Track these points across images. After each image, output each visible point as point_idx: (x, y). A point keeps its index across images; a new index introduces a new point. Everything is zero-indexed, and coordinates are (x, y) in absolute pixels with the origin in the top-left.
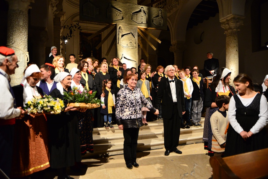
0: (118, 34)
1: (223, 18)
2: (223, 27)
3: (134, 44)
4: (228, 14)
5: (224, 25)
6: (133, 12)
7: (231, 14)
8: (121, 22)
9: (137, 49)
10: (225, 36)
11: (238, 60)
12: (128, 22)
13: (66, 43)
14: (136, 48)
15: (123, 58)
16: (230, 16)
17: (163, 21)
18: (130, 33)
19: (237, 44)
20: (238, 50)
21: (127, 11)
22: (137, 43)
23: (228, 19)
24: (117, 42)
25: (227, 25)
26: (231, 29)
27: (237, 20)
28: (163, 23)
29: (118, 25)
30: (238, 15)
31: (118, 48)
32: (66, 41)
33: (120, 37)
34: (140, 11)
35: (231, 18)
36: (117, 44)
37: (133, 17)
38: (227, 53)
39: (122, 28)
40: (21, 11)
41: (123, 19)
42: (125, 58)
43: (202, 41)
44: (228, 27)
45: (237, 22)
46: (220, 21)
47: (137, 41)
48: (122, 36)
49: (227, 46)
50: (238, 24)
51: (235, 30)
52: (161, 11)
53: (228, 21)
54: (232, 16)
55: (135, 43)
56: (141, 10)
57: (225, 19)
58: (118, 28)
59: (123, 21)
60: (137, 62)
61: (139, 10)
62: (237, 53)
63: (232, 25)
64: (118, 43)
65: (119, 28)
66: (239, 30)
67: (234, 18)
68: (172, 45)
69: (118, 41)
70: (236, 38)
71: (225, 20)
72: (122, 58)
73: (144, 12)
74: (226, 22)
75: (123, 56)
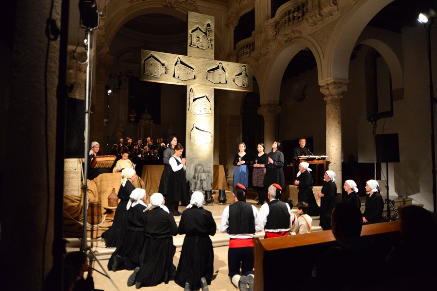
0: (188, 97)
1: (322, 81)
2: (322, 91)
3: (209, 110)
4: (328, 77)
5: (323, 90)
6: (209, 69)
7: (331, 77)
8: (193, 83)
9: (213, 117)
10: (325, 103)
11: (341, 135)
12: (201, 82)
13: (110, 93)
14: (211, 115)
15: (195, 128)
16: (330, 80)
17: (247, 81)
18: (204, 97)
19: (339, 114)
20: (340, 122)
21: (201, 68)
22: (213, 109)
23: (329, 82)
24: (187, 109)
25: (327, 90)
26: (331, 95)
27: (339, 85)
28: (247, 82)
29: (189, 86)
30: (340, 79)
31: (188, 115)
32: (110, 91)
33: (191, 101)
34: (218, 68)
35: (332, 83)
36: (187, 110)
37: (208, 77)
38: (327, 125)
39: (194, 90)
40: (78, 84)
41: (195, 78)
42: (197, 128)
43: (305, 97)
44: (328, 93)
45: (340, 87)
46: (320, 84)
47: (213, 107)
48: (194, 100)
49: (327, 116)
50: (340, 89)
51: (336, 97)
52: (245, 67)
53: (328, 84)
54: (332, 81)
55: (211, 109)
56: (219, 66)
57: (326, 83)
58: (188, 90)
59: (195, 80)
60: (213, 133)
61: (216, 66)
62: (339, 126)
63: (333, 91)
64: (189, 110)
65: (190, 91)
66: (342, 97)
67: (334, 83)
68: (260, 106)
69: (188, 107)
70: (338, 107)
71: (324, 84)
72: (193, 129)
73: (223, 69)
74: (326, 87)
75: (195, 126)
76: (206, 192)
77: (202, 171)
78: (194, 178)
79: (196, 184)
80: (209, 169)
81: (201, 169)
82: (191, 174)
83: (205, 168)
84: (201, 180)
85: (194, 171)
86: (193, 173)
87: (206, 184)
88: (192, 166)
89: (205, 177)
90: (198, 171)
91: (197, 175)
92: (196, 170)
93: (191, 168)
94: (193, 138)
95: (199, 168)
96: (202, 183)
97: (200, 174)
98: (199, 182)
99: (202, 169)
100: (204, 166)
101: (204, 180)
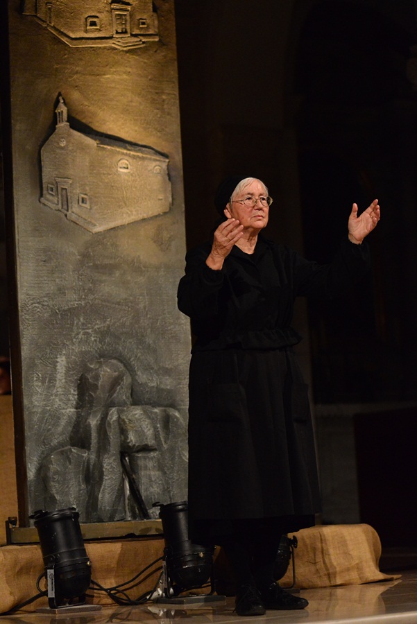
3: (148, 16)
9: (173, 55)
14: (161, 43)
15: (63, 125)
42: (78, 125)
55: (155, 9)
60: (178, 158)
72: (52, 128)
75: (63, 109)
76: (168, 512)
77: (122, 394)
78: (79, 438)
79: (92, 477)
80: (168, 383)
81: (116, 382)
82: (56, 417)
83: (142, 377)
84: (126, 452)
85: (73, 398)
86: (71, 411)
87: (155, 474)
88: (62, 362)
89: (149, 432)
90: (101, 394)
91: (93, 422)
92: (84, 387)
93: (52, 380)
94: (56, 188)
95: (106, 372)
96: (129, 472)
97: (113, 415)
98: (110, 464)
99: (127, 380)
100: (134, 362)
101: (146, 449)
